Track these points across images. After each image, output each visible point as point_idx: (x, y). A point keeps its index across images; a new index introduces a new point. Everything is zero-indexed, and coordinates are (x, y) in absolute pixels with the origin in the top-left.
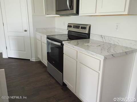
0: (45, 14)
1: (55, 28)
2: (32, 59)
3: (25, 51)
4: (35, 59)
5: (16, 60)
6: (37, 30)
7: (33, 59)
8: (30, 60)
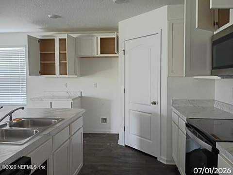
0: (185, 76)
1: (214, 100)
2: (161, 157)
3: (150, 140)
4: (166, 159)
5: (136, 152)
6: (173, 103)
7: (163, 159)
8: (157, 158)
